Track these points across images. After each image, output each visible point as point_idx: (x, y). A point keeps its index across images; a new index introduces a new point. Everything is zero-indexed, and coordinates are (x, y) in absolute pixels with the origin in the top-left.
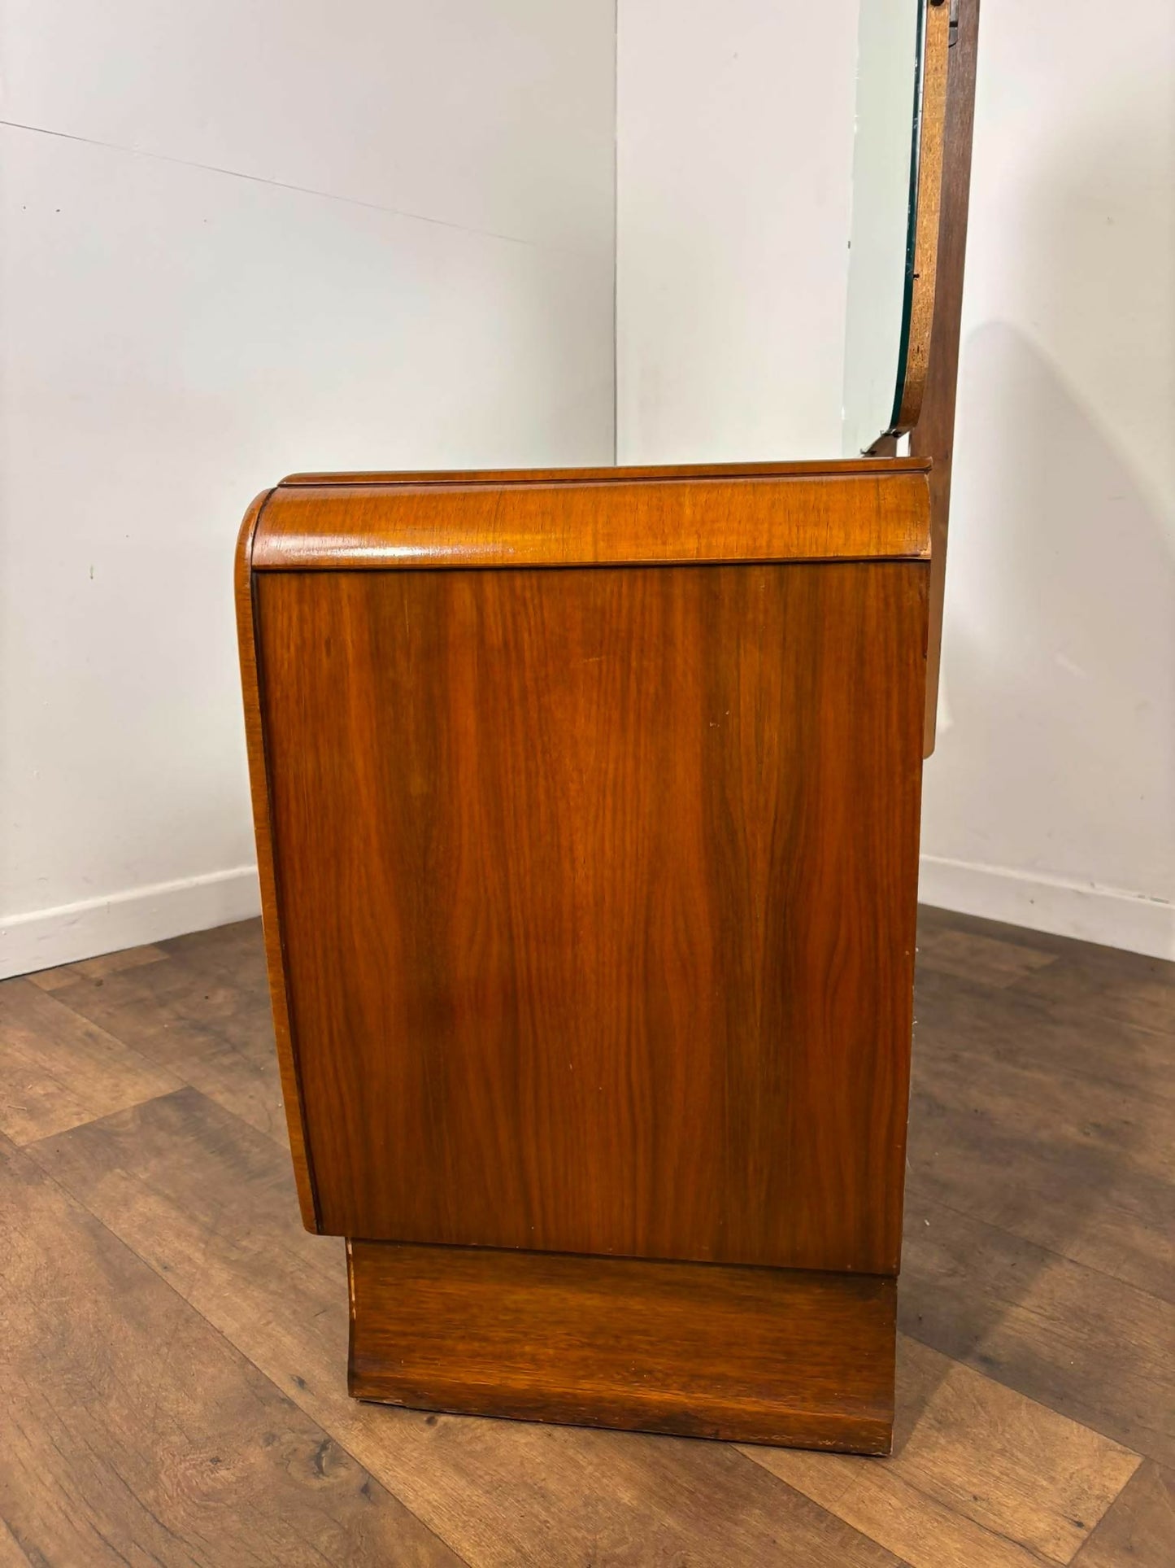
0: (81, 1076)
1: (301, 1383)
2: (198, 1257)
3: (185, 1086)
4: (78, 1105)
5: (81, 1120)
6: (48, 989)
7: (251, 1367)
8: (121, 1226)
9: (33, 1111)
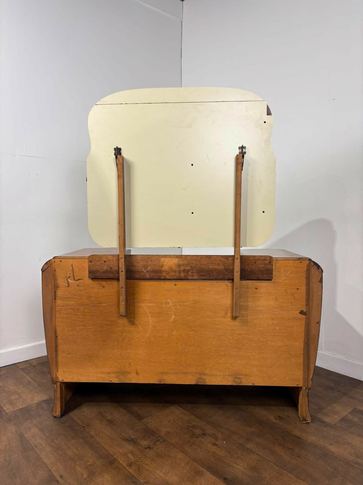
0: (25, 394)
1: (61, 477)
2: (44, 444)
3: (50, 397)
4: (23, 402)
5: (22, 406)
6: (21, 368)
7: (51, 472)
8: (28, 435)
9: (12, 403)
